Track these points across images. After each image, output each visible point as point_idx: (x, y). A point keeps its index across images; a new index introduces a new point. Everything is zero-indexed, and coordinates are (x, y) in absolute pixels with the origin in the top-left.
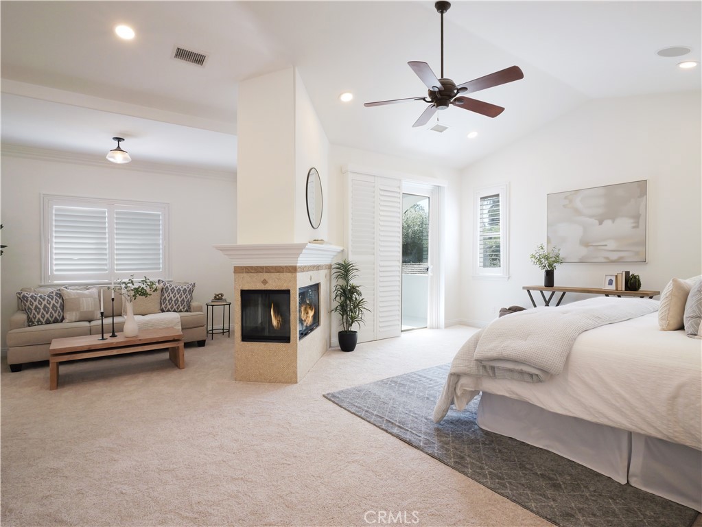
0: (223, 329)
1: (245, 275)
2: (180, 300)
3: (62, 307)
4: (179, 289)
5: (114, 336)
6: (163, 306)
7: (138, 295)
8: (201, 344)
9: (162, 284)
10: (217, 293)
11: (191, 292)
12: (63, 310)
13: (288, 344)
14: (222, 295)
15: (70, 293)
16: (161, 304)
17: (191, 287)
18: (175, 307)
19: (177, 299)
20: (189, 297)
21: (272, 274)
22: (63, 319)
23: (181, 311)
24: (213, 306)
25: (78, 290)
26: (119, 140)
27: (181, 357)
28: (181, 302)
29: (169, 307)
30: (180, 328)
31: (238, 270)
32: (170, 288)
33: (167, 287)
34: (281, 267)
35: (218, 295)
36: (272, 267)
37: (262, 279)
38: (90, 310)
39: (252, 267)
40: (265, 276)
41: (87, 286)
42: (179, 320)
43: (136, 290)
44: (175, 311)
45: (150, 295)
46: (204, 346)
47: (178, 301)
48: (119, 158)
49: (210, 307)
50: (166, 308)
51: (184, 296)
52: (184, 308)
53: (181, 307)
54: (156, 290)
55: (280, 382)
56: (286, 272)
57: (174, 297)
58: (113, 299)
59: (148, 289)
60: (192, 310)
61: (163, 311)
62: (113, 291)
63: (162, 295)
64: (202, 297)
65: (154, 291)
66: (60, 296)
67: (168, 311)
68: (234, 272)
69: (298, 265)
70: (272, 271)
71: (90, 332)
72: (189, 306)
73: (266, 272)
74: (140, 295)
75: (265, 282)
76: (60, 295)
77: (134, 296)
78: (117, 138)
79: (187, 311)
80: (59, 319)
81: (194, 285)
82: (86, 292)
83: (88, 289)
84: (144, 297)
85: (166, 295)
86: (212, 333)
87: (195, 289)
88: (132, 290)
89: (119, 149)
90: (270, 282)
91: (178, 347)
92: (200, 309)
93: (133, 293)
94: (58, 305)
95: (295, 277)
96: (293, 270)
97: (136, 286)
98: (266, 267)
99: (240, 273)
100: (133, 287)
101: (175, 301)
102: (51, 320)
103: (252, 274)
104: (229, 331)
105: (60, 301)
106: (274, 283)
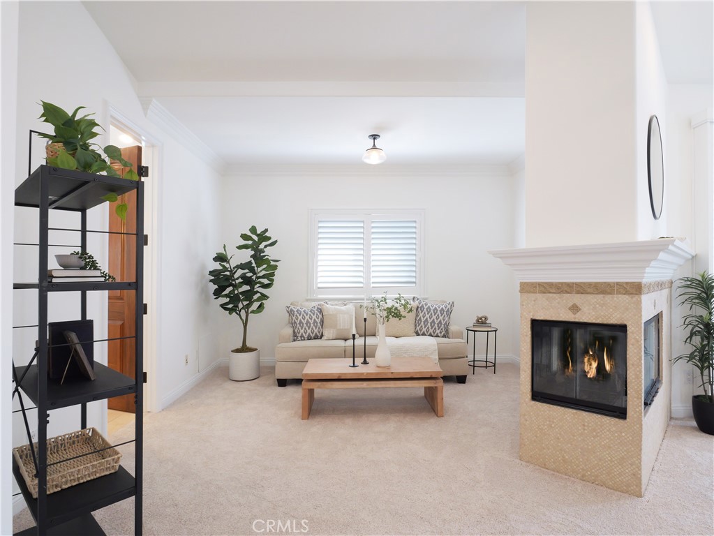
0: (486, 362)
1: (539, 296)
2: (437, 322)
3: (322, 322)
4: (436, 309)
5: (365, 362)
6: (418, 328)
7: (390, 316)
8: (461, 379)
9: (417, 302)
10: (480, 316)
11: (449, 312)
12: (322, 326)
13: (621, 421)
14: (486, 318)
15: (329, 308)
16: (416, 326)
17: (449, 306)
18: (431, 331)
19: (433, 321)
20: (447, 319)
21: (590, 297)
22: (322, 336)
23: (437, 336)
24: (475, 331)
25: (336, 305)
26: (375, 137)
27: (439, 400)
28: (438, 324)
29: (424, 330)
30: (437, 357)
31: (527, 288)
32: (426, 308)
33: (422, 306)
34: (608, 284)
35: (481, 319)
36: (590, 284)
37: (570, 305)
38: (346, 327)
39: (551, 285)
40: (576, 299)
41: (344, 302)
42: (437, 348)
43: (389, 310)
44: (430, 335)
45: (405, 317)
46: (464, 383)
47: (435, 323)
48: (374, 158)
49: (471, 333)
50: (421, 331)
51: (441, 318)
52: (441, 333)
53: (438, 331)
54: (411, 310)
55: (603, 484)
56: (619, 293)
57: (430, 318)
58: (365, 320)
59: (401, 309)
60: (450, 335)
61: (418, 335)
62: (365, 310)
63: (417, 315)
64: (461, 321)
65: (409, 312)
66: (321, 311)
67: (424, 334)
68: (521, 292)
69: (644, 281)
70: (589, 290)
71: (344, 354)
72: (447, 331)
73: (578, 292)
74: (393, 316)
75: (575, 308)
76: (320, 309)
77: (387, 317)
78: (372, 135)
79: (444, 336)
80: (319, 335)
81: (452, 305)
82: (343, 308)
83: (345, 305)
84: (397, 319)
85: (421, 315)
86: (474, 366)
87: (454, 309)
88: (384, 310)
89: (374, 147)
90: (585, 309)
91: (436, 387)
92: (459, 335)
93: (385, 314)
94: (318, 321)
95: (639, 302)
96: (636, 289)
97: (390, 304)
98: (578, 285)
99: (530, 292)
100: (386, 306)
101: (431, 323)
102: (313, 336)
103: (551, 295)
104: (494, 366)
105: (320, 316)
106: (592, 311)
